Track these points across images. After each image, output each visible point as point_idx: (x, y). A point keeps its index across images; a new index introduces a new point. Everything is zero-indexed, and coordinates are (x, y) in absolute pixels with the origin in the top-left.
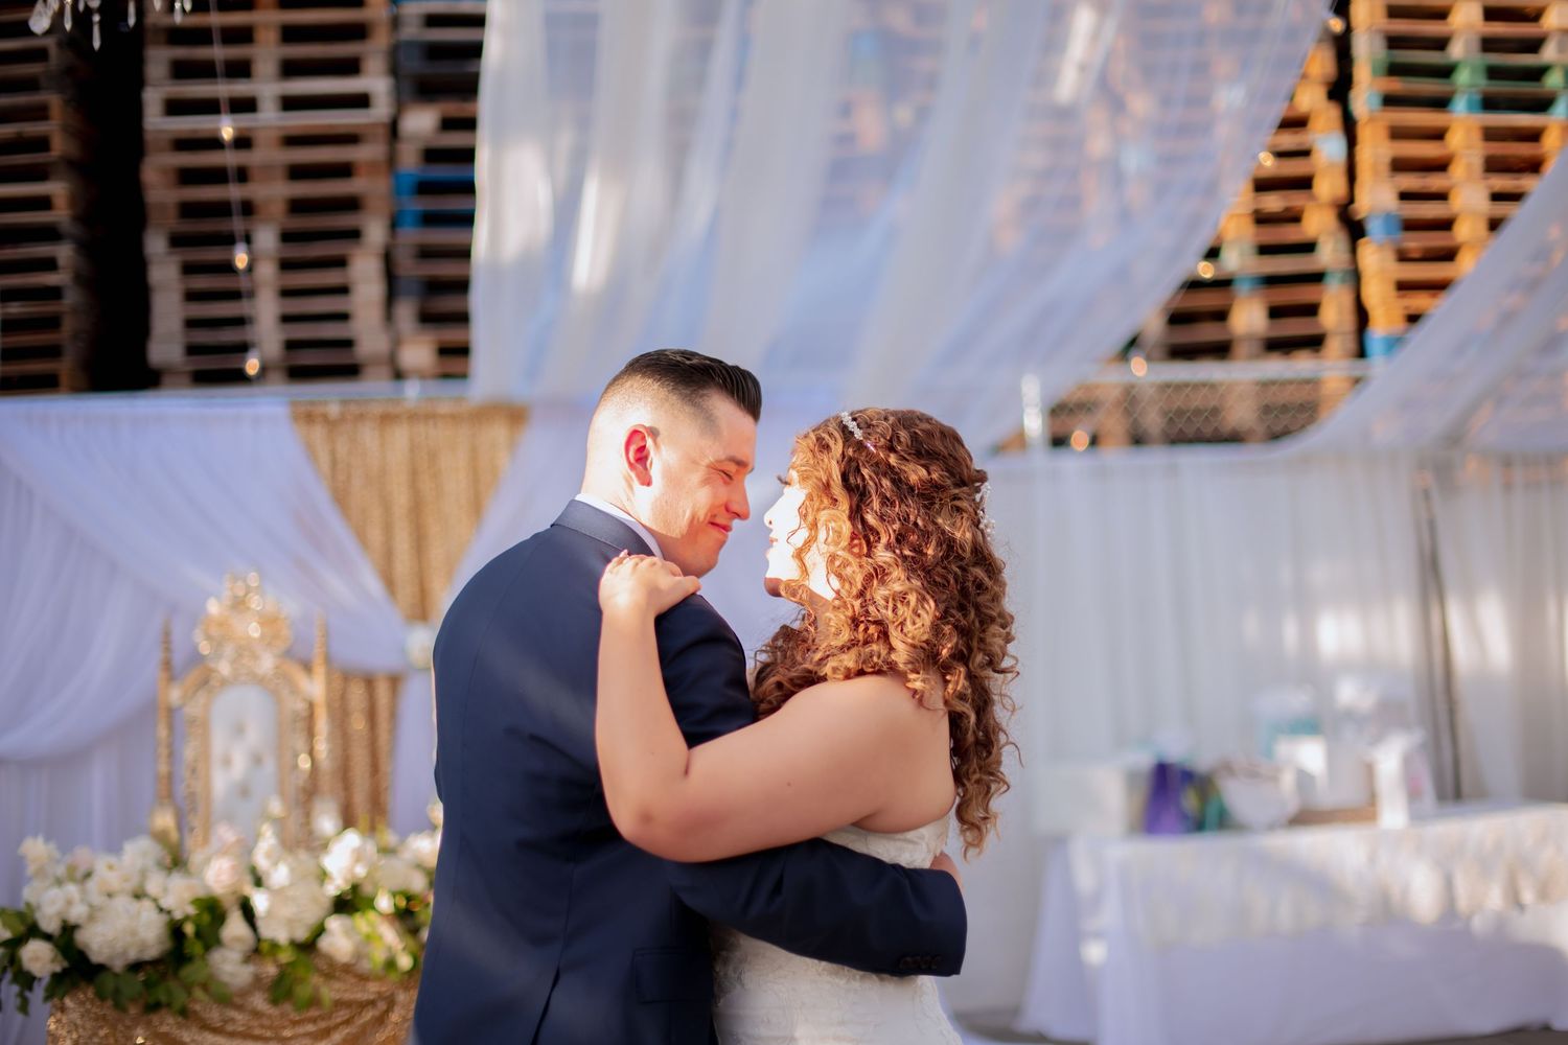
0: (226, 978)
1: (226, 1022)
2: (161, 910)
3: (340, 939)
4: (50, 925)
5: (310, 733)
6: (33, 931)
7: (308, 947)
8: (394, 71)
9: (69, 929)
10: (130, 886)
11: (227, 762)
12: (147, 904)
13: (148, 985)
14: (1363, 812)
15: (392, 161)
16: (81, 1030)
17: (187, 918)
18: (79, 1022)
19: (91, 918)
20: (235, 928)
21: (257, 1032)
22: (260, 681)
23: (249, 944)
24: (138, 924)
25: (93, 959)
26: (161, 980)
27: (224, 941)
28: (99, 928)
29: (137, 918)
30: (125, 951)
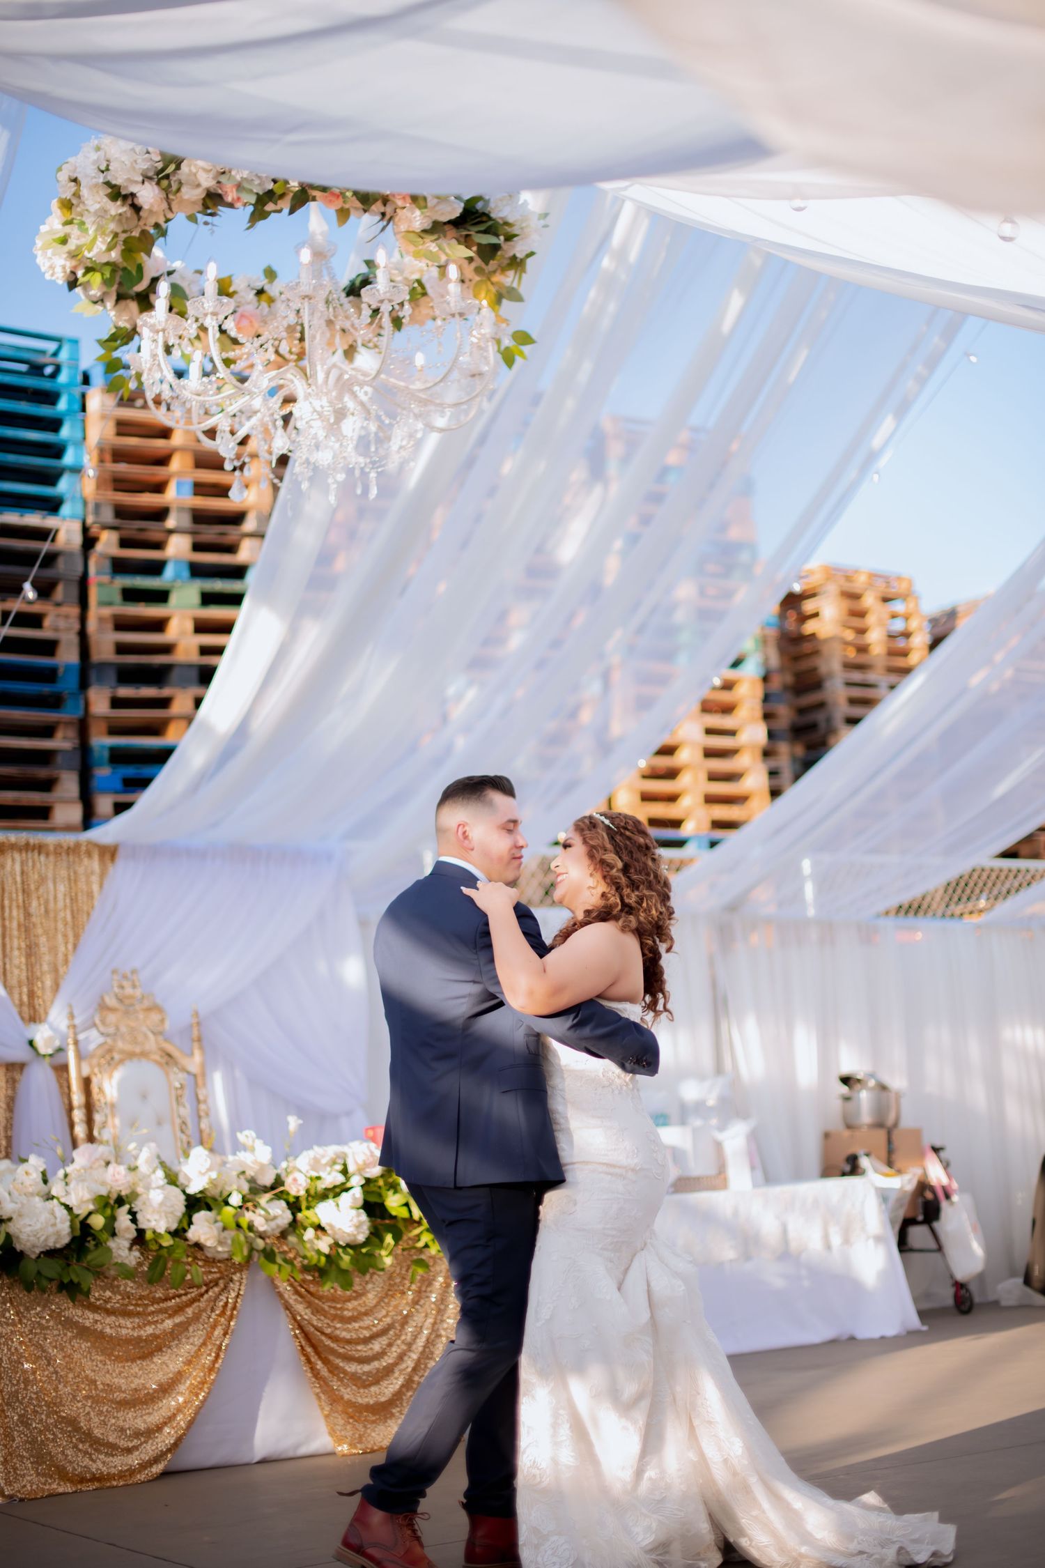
0: (119, 1261)
1: (106, 1301)
2: (66, 1207)
3: (203, 1229)
7: (179, 1233)
12: (55, 1201)
14: (718, 1180)
17: (90, 1214)
19: (20, 1215)
20: (123, 1220)
21: (131, 1308)
23: (135, 1234)
24: (56, 1218)
25: (18, 1247)
26: (69, 1265)
27: (117, 1231)
28: (27, 1221)
29: (53, 1213)
30: (46, 1240)
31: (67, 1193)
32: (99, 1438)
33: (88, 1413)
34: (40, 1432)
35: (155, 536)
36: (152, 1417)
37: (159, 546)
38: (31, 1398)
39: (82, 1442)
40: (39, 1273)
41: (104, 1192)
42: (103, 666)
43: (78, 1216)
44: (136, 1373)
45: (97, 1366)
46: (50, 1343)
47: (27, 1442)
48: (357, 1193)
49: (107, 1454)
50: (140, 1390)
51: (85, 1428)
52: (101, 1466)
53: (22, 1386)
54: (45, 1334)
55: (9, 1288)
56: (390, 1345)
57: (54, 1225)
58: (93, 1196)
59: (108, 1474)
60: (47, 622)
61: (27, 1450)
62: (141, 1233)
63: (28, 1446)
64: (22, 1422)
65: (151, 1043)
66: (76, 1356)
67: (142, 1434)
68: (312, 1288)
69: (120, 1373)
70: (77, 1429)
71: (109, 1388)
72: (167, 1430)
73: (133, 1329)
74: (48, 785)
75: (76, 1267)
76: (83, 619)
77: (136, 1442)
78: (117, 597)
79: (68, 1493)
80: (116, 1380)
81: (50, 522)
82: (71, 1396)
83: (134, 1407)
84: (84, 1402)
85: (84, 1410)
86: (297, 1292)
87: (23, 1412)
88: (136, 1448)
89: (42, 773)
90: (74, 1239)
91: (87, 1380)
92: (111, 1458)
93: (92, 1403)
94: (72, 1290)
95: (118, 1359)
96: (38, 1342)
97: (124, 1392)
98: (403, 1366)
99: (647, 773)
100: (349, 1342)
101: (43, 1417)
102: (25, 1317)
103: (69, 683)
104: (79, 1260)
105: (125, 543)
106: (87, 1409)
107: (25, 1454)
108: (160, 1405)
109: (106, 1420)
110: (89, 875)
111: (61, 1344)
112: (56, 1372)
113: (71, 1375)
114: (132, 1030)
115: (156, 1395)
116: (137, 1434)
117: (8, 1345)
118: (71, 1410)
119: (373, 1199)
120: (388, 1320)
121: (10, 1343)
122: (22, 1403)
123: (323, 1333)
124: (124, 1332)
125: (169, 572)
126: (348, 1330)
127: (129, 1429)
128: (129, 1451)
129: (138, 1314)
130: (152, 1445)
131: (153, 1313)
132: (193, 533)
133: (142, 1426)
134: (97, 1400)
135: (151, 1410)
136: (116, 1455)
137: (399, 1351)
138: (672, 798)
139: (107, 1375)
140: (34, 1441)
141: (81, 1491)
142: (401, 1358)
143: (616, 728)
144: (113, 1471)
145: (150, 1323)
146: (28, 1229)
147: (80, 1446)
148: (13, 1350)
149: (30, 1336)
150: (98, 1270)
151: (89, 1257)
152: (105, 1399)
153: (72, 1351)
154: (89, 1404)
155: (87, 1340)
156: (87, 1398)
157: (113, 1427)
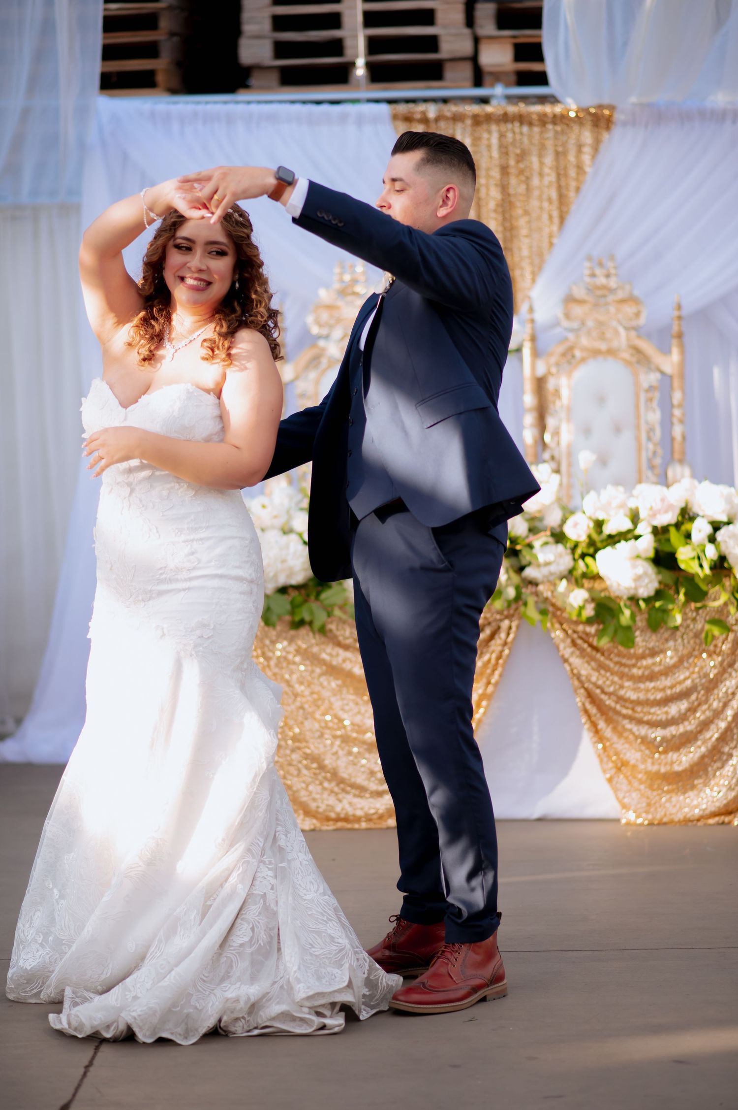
10: (279, 522)
12: (294, 537)
13: (294, 607)
26: (306, 601)
32: (346, 779)
33: (336, 753)
39: (328, 780)
46: (297, 679)
48: (646, 544)
49: (355, 796)
51: (331, 767)
52: (347, 806)
54: (290, 669)
56: (692, 710)
59: (354, 816)
65: (622, 339)
66: (326, 694)
68: (595, 642)
70: (322, 767)
75: (312, 604)
82: (318, 733)
84: (332, 741)
85: (331, 750)
86: (574, 644)
91: (336, 718)
93: (341, 742)
96: (283, 677)
98: (708, 735)
100: (638, 702)
101: (288, 752)
102: (271, 650)
106: (335, 748)
110: (580, 147)
111: (308, 680)
112: (302, 708)
113: (318, 713)
114: (600, 324)
118: (316, 747)
119: (667, 549)
120: (688, 683)
123: (603, 692)
126: (635, 690)
136: (364, 796)
137: (702, 718)
142: (705, 725)
144: (359, 813)
147: (326, 784)
150: (328, 609)
152: (355, 739)
153: (320, 688)
154: (338, 742)
155: (336, 679)
156: (335, 737)
157: (363, 769)
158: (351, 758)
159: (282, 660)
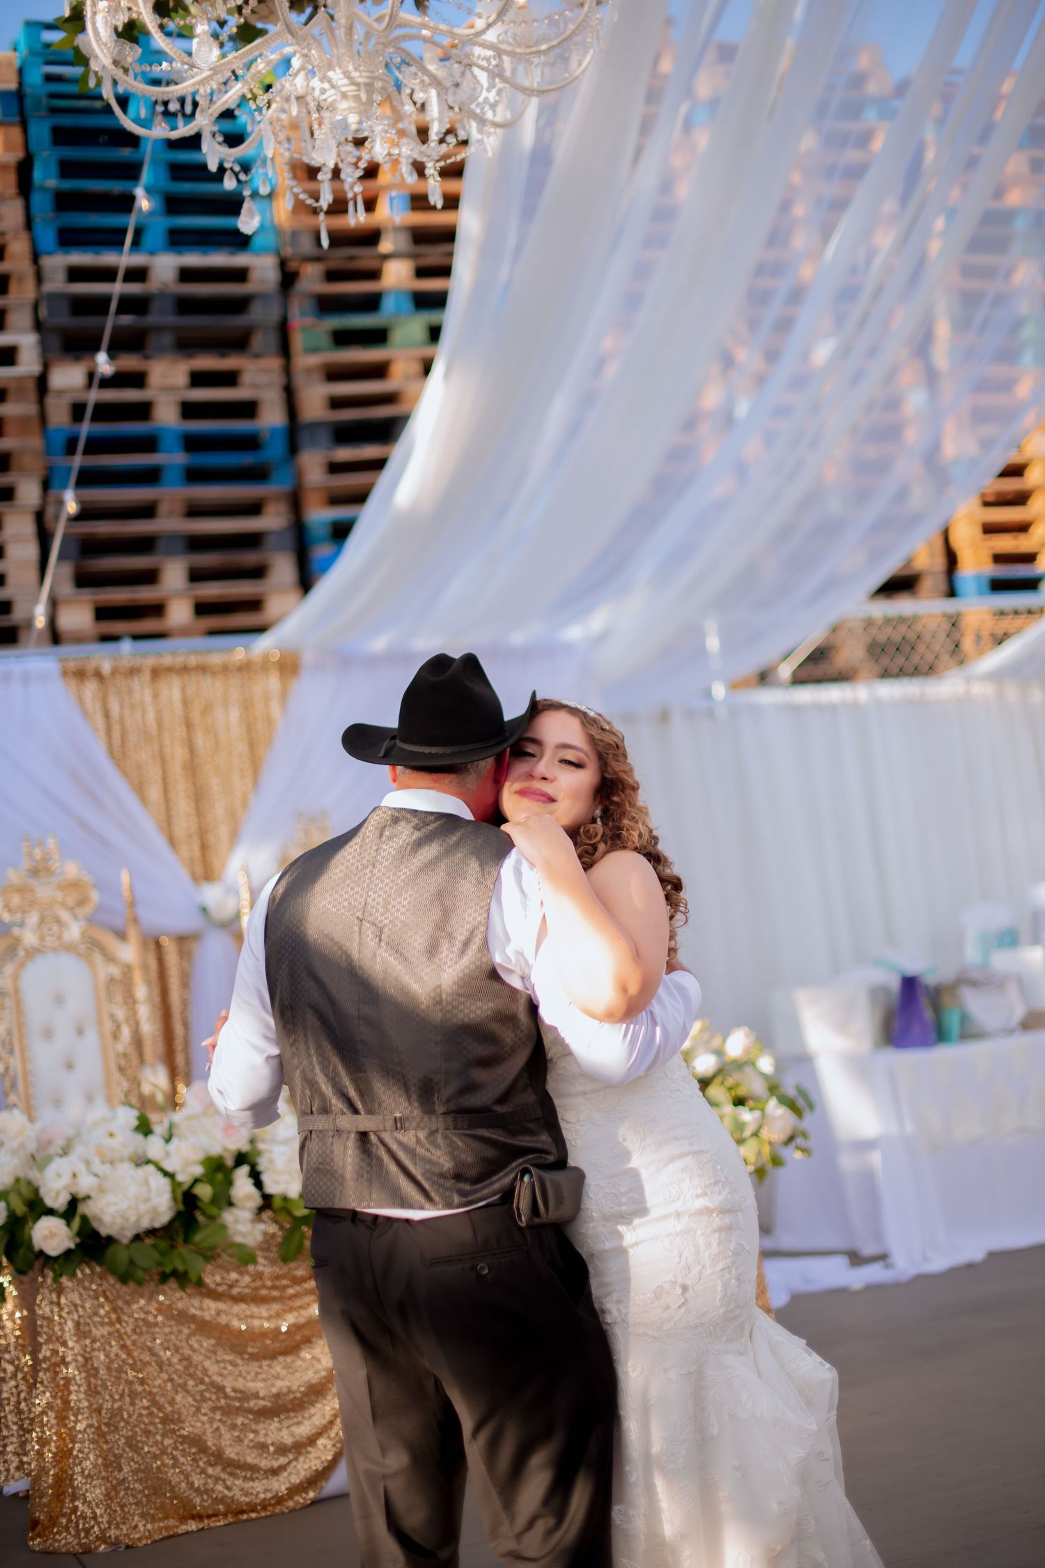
0: (238, 1239)
1: (230, 1287)
2: (166, 1174)
4: (58, 1201)
5: (130, 1000)
6: (37, 1208)
8: (38, 326)
9: (74, 1203)
10: (128, 1152)
11: (48, 1034)
12: (152, 1169)
13: (161, 1255)
15: (43, 418)
16: (80, 1310)
17: (196, 1181)
18: (79, 1302)
19: (102, 1190)
20: (242, 1185)
21: (264, 1292)
22: (70, 948)
23: (257, 1201)
24: (149, 1190)
25: (104, 1232)
26: (173, 1247)
27: (234, 1200)
28: (110, 1198)
29: (147, 1183)
30: (138, 1220)
31: (167, 1154)
32: (234, 1460)
33: (218, 1429)
34: (155, 1457)
35: (366, 264)
36: (302, 1428)
37: (374, 275)
38: (140, 1415)
39: (212, 1465)
40: (132, 1262)
41: (216, 1150)
42: (315, 426)
43: (180, 1184)
44: (278, 1374)
45: (225, 1368)
46: (161, 1344)
47: (138, 1470)
49: (245, 1478)
50: (285, 1395)
51: (214, 1448)
52: (238, 1494)
53: (127, 1400)
54: (153, 1333)
55: (101, 1279)
57: (148, 1200)
58: (200, 1156)
59: (247, 1504)
60: (246, 378)
61: (140, 1481)
62: (267, 1201)
63: (141, 1475)
64: (130, 1446)
66: (197, 1358)
67: (289, 1451)
69: (257, 1374)
70: (203, 1449)
71: (245, 1396)
72: (321, 1442)
73: (269, 1318)
74: (258, 572)
75: (183, 1250)
76: (287, 370)
77: (283, 1460)
78: (325, 340)
79: (192, 1532)
80: (251, 1384)
81: (239, 260)
82: (193, 1409)
83: (278, 1416)
84: (212, 1415)
85: (212, 1426)
87: (130, 1433)
88: (282, 1468)
89: (248, 558)
90: (179, 1215)
91: (214, 1387)
92: (251, 1484)
93: (222, 1415)
94: (181, 1278)
95: (254, 1357)
96: (144, 1343)
97: (263, 1399)
99: (990, 499)
101: (159, 1438)
102: (124, 1313)
103: (274, 450)
104: (187, 1240)
105: (332, 276)
106: (216, 1424)
107: (137, 1485)
108: (312, 1411)
109: (242, 1436)
111: (175, 1345)
112: (171, 1380)
113: (191, 1383)
115: (306, 1399)
116: (282, 1450)
117: (104, 1350)
118: (193, 1426)
121: (108, 1348)
122: (127, 1423)
124: (256, 1323)
125: (388, 305)
127: (272, 1444)
128: (275, 1472)
129: (274, 1299)
130: (304, 1462)
131: (295, 1296)
132: (414, 256)
133: (288, 1440)
134: (227, 1411)
135: (300, 1419)
136: (257, 1478)
138: (1022, 528)
139: (240, 1379)
140: (148, 1469)
141: (210, 1529)
143: (950, 449)
144: (253, 1499)
145: (291, 1309)
146: (112, 1209)
147: (210, 1471)
148: (112, 1355)
149: (134, 1337)
150: (209, 1253)
151: (198, 1237)
152: (238, 1409)
153: (191, 1353)
154: (218, 1417)
155: (209, 1338)
156: (214, 1410)
157: (251, 1444)
158: (236, 1434)
159: (141, 1323)
